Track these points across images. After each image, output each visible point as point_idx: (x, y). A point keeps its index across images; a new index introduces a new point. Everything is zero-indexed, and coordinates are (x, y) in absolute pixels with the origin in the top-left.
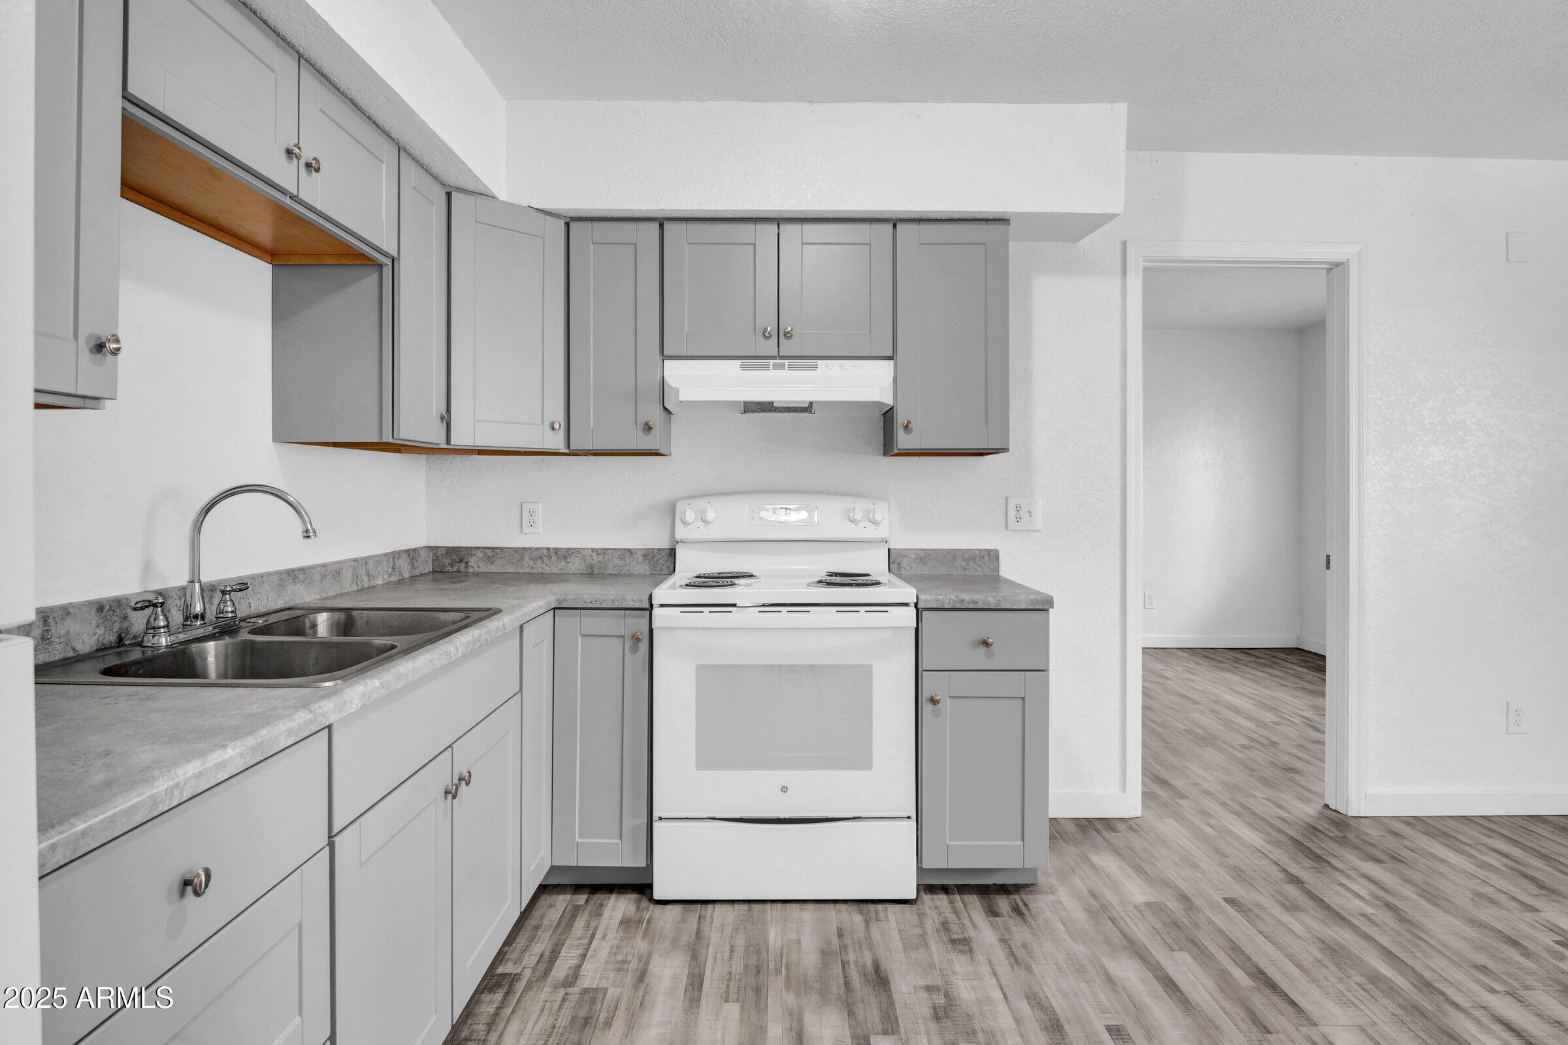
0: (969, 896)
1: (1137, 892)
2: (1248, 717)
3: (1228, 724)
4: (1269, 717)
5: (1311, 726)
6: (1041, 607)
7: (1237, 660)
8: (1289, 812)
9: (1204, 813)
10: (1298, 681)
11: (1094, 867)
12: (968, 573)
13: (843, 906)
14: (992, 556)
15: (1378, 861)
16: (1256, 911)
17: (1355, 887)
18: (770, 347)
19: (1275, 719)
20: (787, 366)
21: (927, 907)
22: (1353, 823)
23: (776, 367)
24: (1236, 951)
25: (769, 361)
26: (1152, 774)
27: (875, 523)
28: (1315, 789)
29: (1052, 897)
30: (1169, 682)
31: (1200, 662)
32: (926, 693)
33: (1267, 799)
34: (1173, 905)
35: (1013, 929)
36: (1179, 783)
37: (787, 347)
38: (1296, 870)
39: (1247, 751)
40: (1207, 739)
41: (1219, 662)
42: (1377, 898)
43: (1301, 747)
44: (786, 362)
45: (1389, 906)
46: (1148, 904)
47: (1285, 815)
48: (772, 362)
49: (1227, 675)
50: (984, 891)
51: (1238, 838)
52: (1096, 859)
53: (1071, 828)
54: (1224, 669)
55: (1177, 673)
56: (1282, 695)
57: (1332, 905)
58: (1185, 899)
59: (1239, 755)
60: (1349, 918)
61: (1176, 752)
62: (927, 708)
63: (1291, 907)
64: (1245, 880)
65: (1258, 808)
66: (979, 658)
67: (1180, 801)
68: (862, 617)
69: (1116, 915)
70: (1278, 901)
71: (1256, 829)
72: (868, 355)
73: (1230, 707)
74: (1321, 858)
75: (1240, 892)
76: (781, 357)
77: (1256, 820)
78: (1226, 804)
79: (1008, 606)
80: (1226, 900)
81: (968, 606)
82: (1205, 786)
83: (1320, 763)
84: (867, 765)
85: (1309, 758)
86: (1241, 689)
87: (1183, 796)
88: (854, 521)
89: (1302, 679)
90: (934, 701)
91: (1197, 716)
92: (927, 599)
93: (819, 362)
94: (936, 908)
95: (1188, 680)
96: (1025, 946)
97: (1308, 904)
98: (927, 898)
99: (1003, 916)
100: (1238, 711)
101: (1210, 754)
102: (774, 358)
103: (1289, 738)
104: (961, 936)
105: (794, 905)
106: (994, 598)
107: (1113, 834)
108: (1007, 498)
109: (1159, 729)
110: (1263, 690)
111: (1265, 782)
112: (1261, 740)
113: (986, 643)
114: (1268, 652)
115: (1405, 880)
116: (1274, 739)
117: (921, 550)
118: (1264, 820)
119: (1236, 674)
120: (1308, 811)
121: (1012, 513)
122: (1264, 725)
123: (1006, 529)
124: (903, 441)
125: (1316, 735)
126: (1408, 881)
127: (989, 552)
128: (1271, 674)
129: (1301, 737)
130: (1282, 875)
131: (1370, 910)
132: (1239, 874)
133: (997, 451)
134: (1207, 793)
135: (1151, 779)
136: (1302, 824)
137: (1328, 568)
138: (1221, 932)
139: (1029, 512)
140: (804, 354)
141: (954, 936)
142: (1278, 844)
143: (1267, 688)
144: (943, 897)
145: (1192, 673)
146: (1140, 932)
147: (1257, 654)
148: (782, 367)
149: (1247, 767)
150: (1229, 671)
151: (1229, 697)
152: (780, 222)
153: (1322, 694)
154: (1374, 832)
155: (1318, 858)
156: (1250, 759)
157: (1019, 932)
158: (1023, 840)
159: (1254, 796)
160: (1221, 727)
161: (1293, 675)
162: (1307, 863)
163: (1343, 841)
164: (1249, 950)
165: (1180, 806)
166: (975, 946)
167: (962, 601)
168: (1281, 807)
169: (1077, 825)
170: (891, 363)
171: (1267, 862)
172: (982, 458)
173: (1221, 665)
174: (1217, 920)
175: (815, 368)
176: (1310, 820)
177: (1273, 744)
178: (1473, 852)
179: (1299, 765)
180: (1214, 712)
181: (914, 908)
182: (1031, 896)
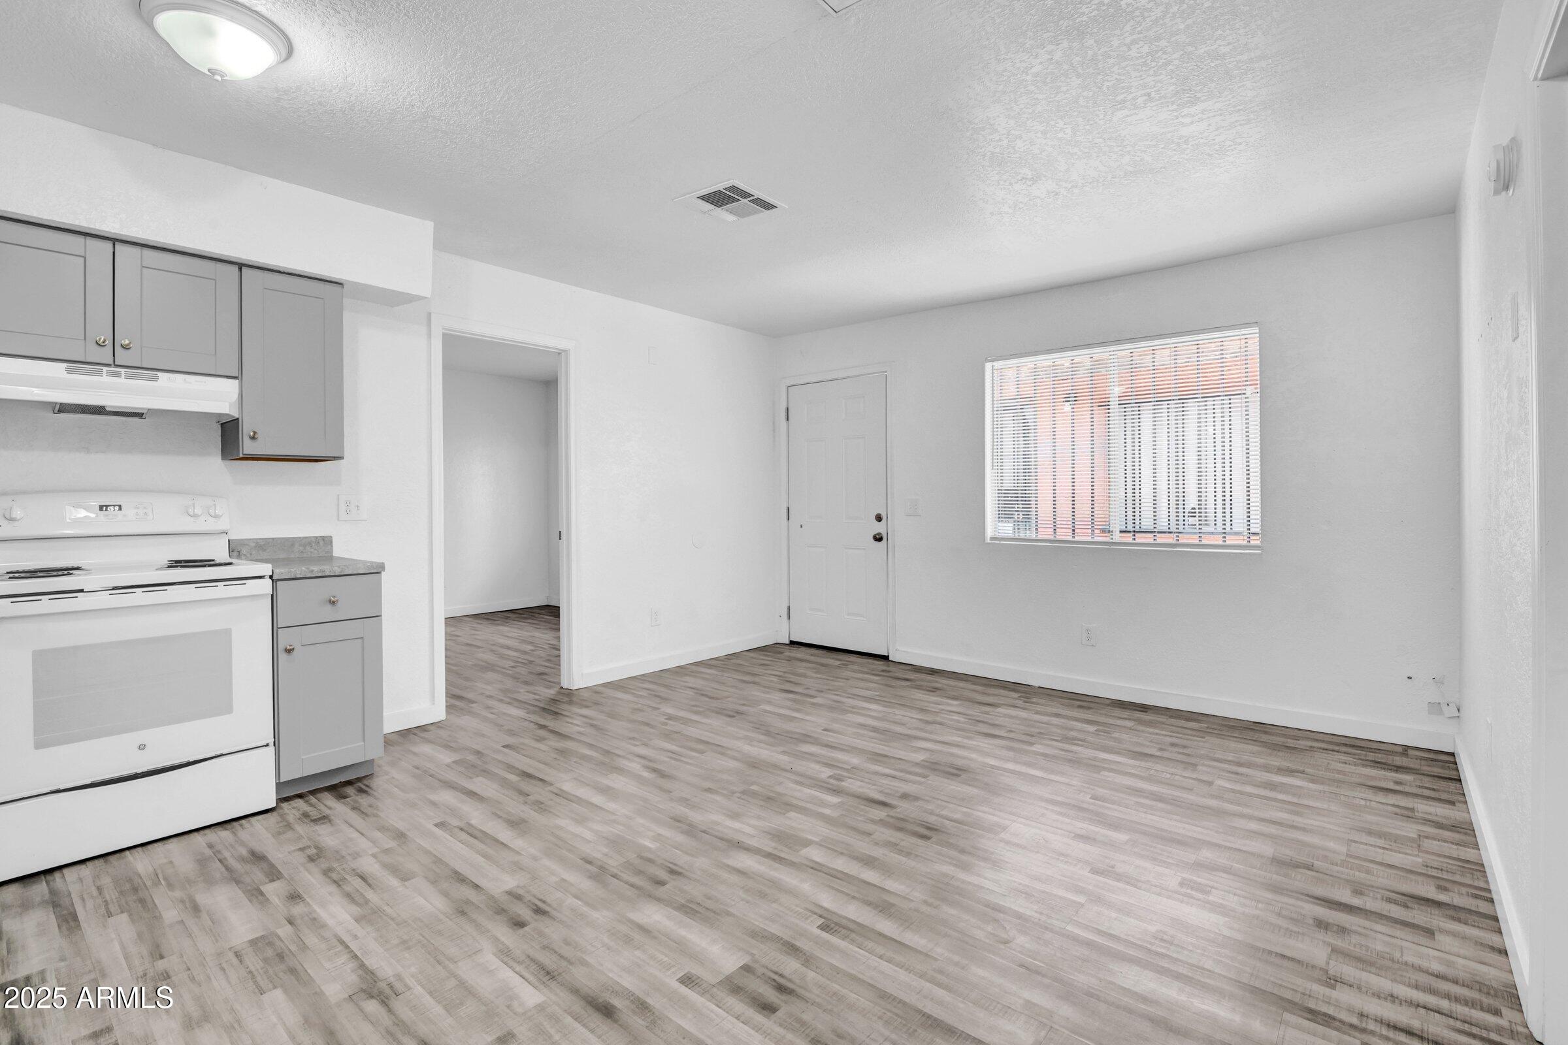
0: (322, 794)
1: (446, 757)
2: (516, 650)
3: (502, 657)
4: (529, 648)
5: (554, 648)
6: (375, 571)
7: (507, 618)
8: (540, 696)
9: (488, 708)
10: (547, 624)
11: (415, 754)
12: (305, 556)
13: (207, 831)
14: (327, 541)
15: (587, 707)
16: (522, 746)
17: (575, 722)
18: (105, 355)
19: (533, 648)
20: (123, 375)
21: (286, 810)
22: (575, 692)
23: (109, 374)
24: (510, 768)
25: (102, 368)
26: (452, 695)
27: (216, 516)
28: (555, 681)
29: (387, 777)
30: (459, 638)
31: (480, 622)
32: (282, 644)
33: (527, 692)
34: (471, 758)
35: (360, 800)
36: (470, 696)
37: (122, 357)
38: (543, 722)
39: (514, 669)
40: (489, 667)
41: (495, 620)
42: (586, 723)
43: (549, 661)
44: (123, 371)
45: (592, 725)
46: (453, 762)
47: (537, 697)
48: (105, 369)
49: (501, 628)
50: (332, 789)
51: (510, 715)
52: (416, 749)
53: (396, 737)
54: (498, 625)
55: (465, 633)
56: (537, 634)
57: (563, 733)
58: (478, 753)
59: (510, 672)
60: (572, 736)
61: (467, 679)
62: (283, 657)
63: (540, 739)
64: (514, 734)
65: (521, 698)
66: (328, 613)
67: (472, 705)
68: (221, 590)
69: (434, 773)
70: (533, 739)
71: (520, 708)
72: (214, 373)
73: (502, 646)
74: (558, 713)
75: (511, 740)
76: (117, 365)
77: (520, 703)
78: (502, 700)
79: (350, 573)
80: (503, 747)
81: (317, 575)
82: (488, 693)
83: (557, 667)
84: (228, 709)
85: (552, 665)
86: (510, 635)
87: (473, 702)
88: (195, 516)
89: (549, 623)
90: (289, 651)
91: (481, 655)
92: (280, 572)
93: (160, 374)
94: (294, 808)
95: (474, 635)
96: (370, 806)
97: (551, 736)
98: (285, 805)
99: (350, 797)
100: (508, 648)
101: (490, 675)
102: (109, 365)
103: (542, 657)
104: (320, 816)
105: (155, 845)
106: (339, 567)
107: (426, 733)
108: (338, 495)
109: (454, 668)
110: (525, 633)
111: (526, 683)
112: (524, 661)
113: (333, 603)
114: (527, 610)
115: (601, 712)
116: (532, 659)
117: (260, 539)
118: (525, 703)
119: (506, 626)
120: (551, 692)
121: (343, 507)
122: (525, 653)
123: (338, 520)
124: (248, 447)
125: (556, 652)
126: (602, 712)
127: (323, 538)
128: (530, 623)
129: (549, 655)
130: (536, 727)
131: (582, 729)
132: (511, 733)
133: (335, 458)
134: (490, 697)
135: (451, 698)
136: (548, 699)
137: (560, 539)
138: (500, 761)
139: (358, 507)
140: (143, 366)
141: (313, 818)
142: (534, 713)
143: (527, 631)
144: (300, 800)
145: (476, 630)
146: (451, 776)
147: (521, 612)
148: (118, 375)
149: (515, 678)
150: (502, 625)
151: (502, 641)
152: (116, 243)
153: (558, 630)
154: (586, 694)
155: (556, 713)
156: (517, 673)
157: (363, 801)
158: (364, 741)
159: (519, 692)
160: (497, 659)
161: (545, 622)
162: (550, 717)
163: (570, 703)
164: (517, 765)
165: (471, 707)
166: (332, 817)
167: (312, 571)
168: (535, 694)
169: (401, 735)
170: (236, 382)
171: (527, 722)
172: (316, 463)
173: (496, 622)
174: (499, 757)
175: (156, 379)
176: (552, 697)
177: (531, 662)
178: (635, 692)
179: (547, 670)
180: (492, 651)
181: (274, 814)
182: (369, 781)
